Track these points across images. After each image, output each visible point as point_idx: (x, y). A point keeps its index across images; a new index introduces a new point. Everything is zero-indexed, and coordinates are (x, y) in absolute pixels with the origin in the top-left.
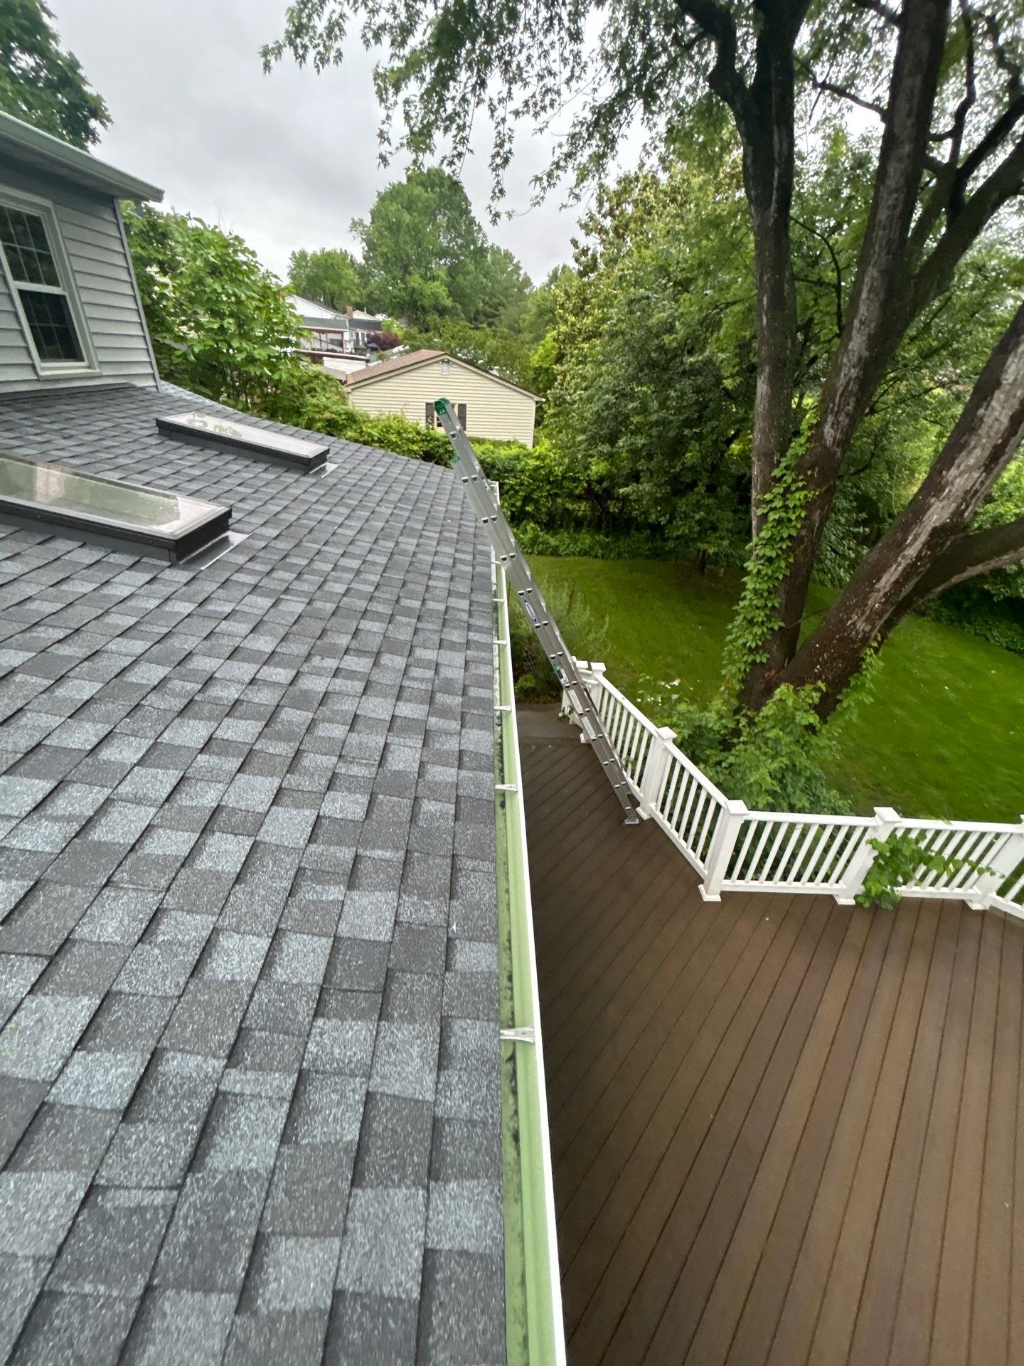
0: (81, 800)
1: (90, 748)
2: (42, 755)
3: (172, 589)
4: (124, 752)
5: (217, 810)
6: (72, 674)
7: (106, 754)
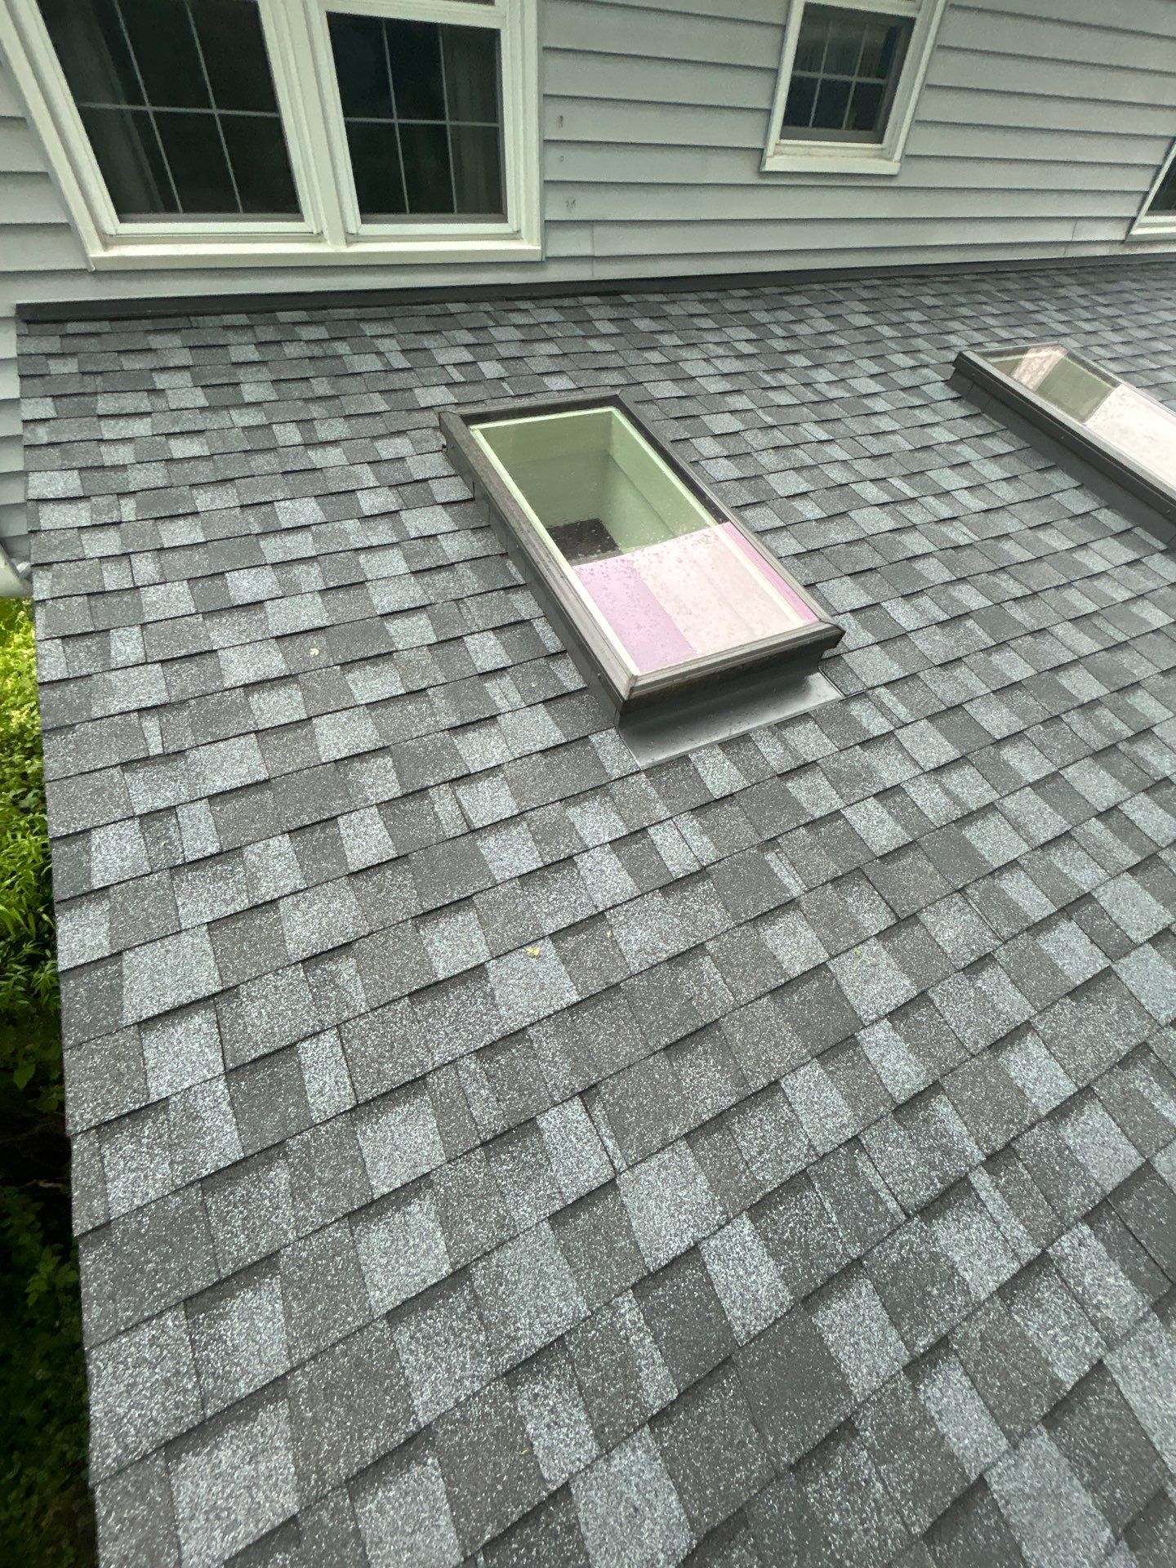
0: (971, 788)
1: (998, 737)
2: (957, 718)
3: (1152, 585)
4: (1026, 763)
5: (1086, 898)
6: (1013, 644)
7: (1009, 754)
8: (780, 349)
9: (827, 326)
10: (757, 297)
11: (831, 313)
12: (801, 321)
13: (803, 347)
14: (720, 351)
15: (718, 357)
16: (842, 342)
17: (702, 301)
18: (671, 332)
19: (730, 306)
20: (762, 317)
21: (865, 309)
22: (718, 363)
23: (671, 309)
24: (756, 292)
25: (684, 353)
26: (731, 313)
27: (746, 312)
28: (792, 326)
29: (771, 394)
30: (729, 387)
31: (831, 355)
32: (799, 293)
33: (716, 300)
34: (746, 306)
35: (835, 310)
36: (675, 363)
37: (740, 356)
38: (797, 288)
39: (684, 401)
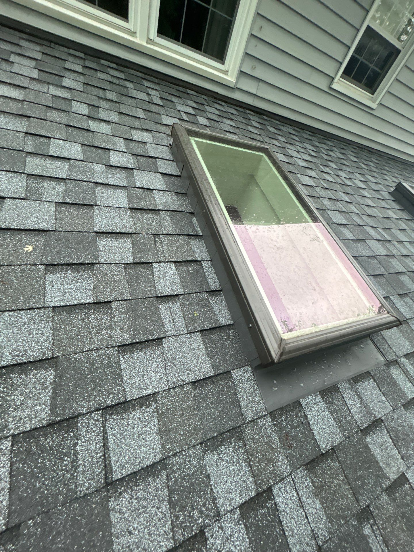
8: (326, 158)
9: (341, 156)
10: (315, 136)
11: (343, 152)
12: (332, 151)
13: (333, 161)
14: (303, 150)
15: (302, 152)
16: (348, 164)
17: (294, 130)
18: (282, 136)
19: (305, 136)
20: (317, 144)
21: (354, 155)
22: (302, 154)
23: (281, 128)
24: (314, 134)
25: (288, 146)
26: (305, 138)
27: (311, 140)
28: (328, 151)
29: (324, 175)
30: (307, 166)
31: (344, 168)
32: (330, 141)
33: (299, 132)
34: (310, 138)
35: (343, 151)
36: (285, 148)
37: (311, 155)
38: (329, 139)
39: (288, 165)
